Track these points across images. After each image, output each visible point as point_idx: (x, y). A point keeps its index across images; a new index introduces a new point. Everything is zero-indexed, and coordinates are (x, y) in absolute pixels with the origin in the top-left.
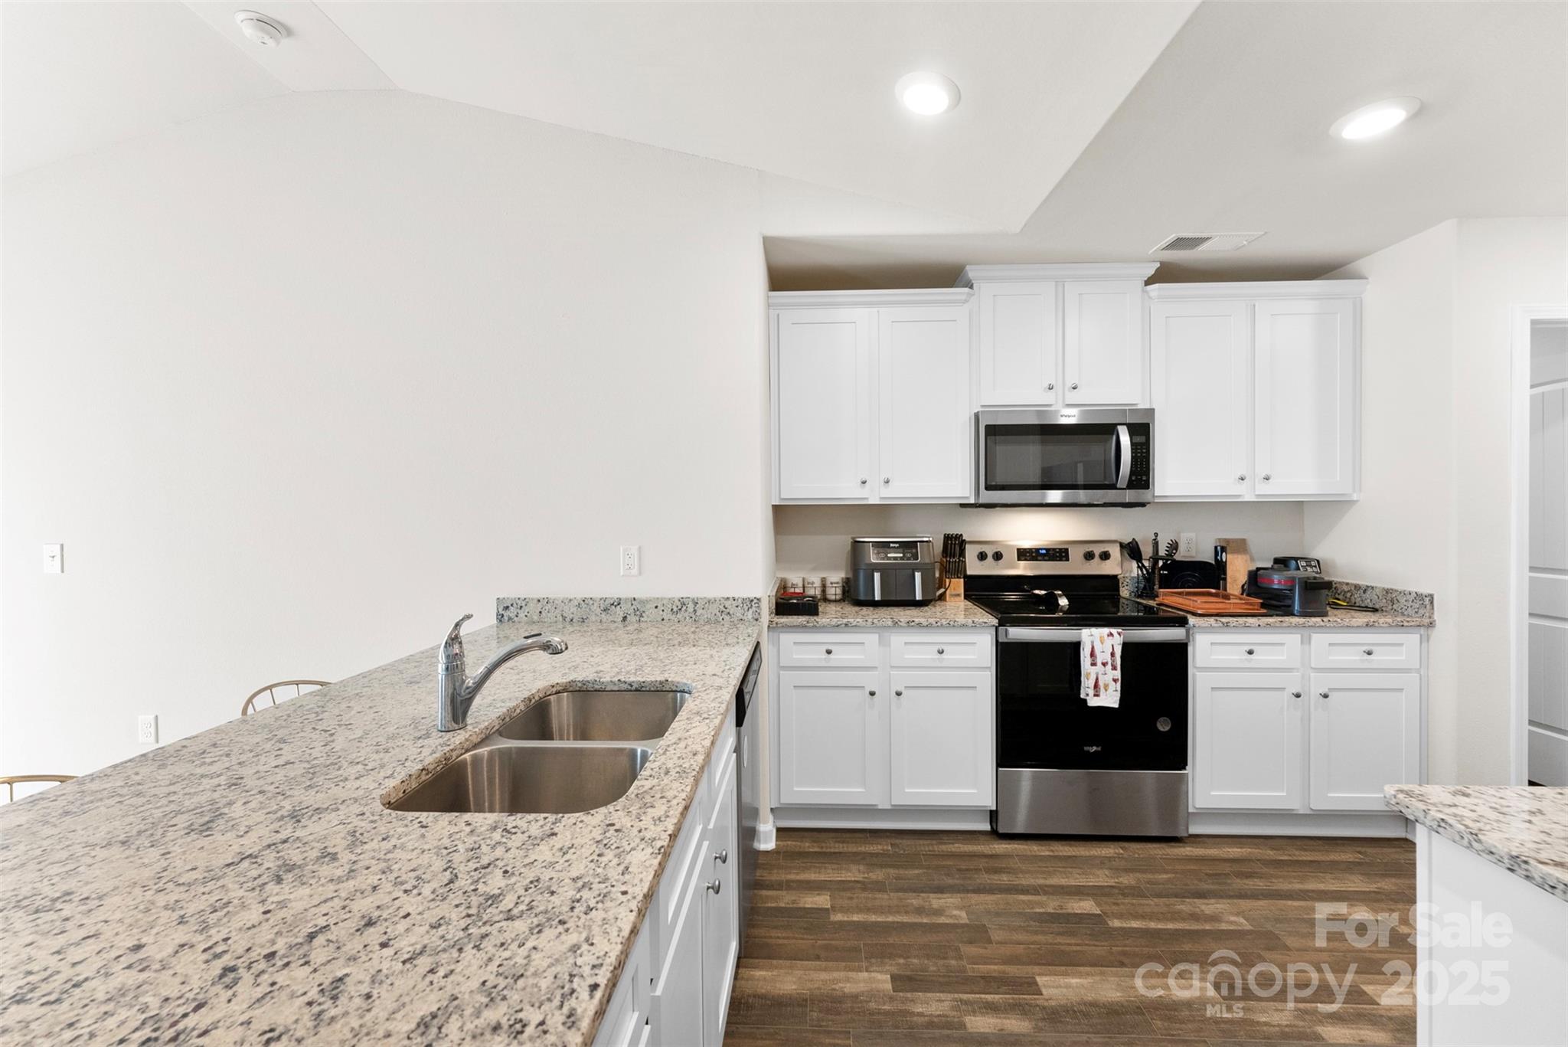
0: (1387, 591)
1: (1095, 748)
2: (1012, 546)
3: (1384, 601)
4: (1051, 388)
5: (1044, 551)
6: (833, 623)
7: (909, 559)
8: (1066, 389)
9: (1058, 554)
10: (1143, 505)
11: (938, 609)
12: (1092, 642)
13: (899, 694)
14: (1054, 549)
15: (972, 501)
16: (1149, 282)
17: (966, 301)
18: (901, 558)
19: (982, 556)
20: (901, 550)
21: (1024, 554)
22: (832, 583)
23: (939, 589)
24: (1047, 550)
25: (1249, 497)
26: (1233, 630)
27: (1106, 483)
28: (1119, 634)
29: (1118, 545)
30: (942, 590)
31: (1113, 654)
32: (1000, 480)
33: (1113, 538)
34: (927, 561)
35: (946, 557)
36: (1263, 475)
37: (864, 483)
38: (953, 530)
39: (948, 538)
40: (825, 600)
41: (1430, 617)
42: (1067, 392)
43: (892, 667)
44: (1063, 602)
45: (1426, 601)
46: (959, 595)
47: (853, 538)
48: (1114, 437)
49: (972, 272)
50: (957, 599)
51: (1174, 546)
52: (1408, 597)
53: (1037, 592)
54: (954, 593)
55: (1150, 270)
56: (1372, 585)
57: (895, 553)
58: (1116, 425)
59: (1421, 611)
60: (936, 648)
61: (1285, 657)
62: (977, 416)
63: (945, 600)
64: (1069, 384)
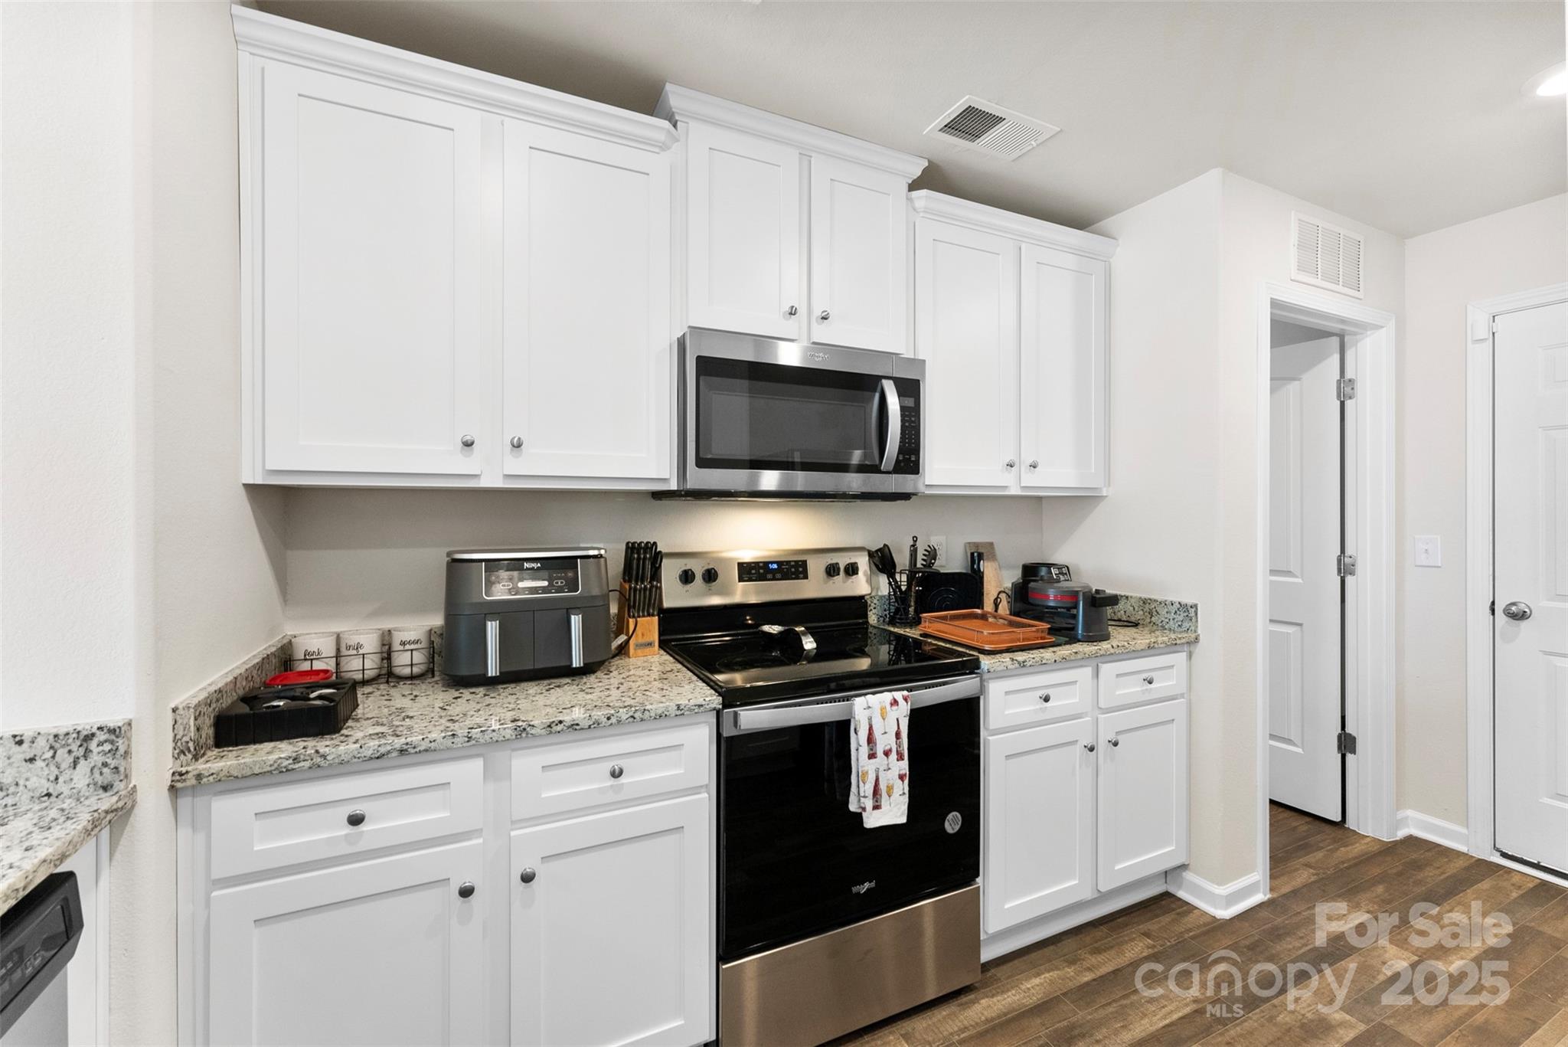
0: (1145, 601)
1: (867, 885)
2: (730, 560)
3: (1141, 613)
4: (793, 312)
5: (775, 566)
6: (369, 753)
7: (560, 590)
8: (813, 320)
9: (792, 568)
10: (906, 496)
11: (615, 678)
12: (870, 719)
13: (527, 878)
14: (788, 562)
15: (673, 486)
16: (914, 186)
17: (664, 147)
18: (544, 590)
19: (687, 577)
20: (545, 574)
21: (750, 571)
22: (403, 643)
23: (617, 635)
24: (779, 563)
25: (1014, 491)
26: (1031, 670)
27: (867, 463)
28: (906, 699)
29: (866, 553)
30: (622, 638)
31: (898, 735)
32: (717, 451)
33: (858, 544)
34: (596, 591)
35: (630, 581)
36: (1030, 461)
37: (468, 444)
38: (642, 536)
39: (632, 549)
40: (388, 675)
41: (1195, 632)
42: (814, 325)
43: (513, 822)
44: (809, 644)
45: (1188, 611)
46: (650, 644)
47: (449, 554)
48: (877, 396)
49: (675, 97)
50: (648, 650)
51: (932, 554)
52: (1170, 607)
53: (766, 628)
54: (641, 640)
55: (916, 169)
56: (1127, 594)
57: (534, 579)
58: (879, 378)
59: (1186, 625)
60: (608, 766)
61: (1078, 700)
62: (682, 344)
63: (627, 655)
64: (818, 312)
